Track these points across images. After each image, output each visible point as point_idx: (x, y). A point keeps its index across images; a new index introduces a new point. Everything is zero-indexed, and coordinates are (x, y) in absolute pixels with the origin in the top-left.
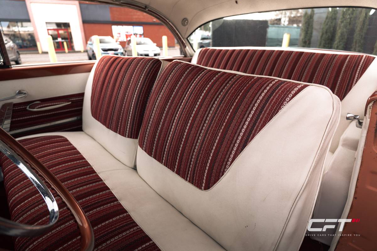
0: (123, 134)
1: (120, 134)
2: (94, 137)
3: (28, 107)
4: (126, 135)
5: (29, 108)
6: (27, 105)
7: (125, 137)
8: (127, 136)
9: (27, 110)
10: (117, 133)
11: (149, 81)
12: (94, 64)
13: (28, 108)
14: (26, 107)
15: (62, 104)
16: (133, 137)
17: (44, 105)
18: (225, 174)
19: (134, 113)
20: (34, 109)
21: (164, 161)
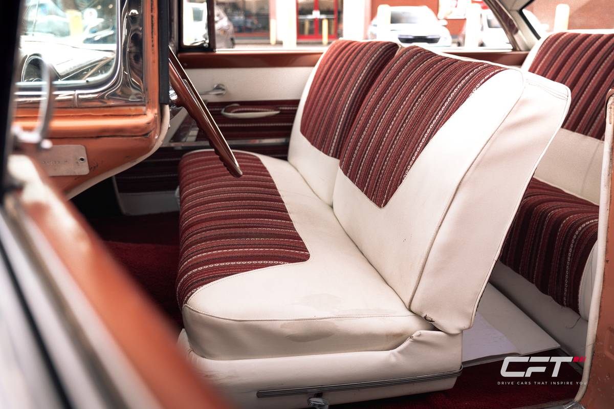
0: (327, 153)
1: (323, 152)
2: (297, 168)
3: (223, 110)
4: (330, 152)
5: (225, 111)
6: (223, 108)
7: (329, 155)
8: (330, 154)
9: (221, 114)
10: (321, 150)
11: (373, 75)
12: (322, 53)
13: (223, 112)
14: (221, 109)
15: (266, 111)
16: (338, 156)
17: (243, 109)
18: (403, 181)
19: (345, 120)
20: (229, 112)
21: (357, 180)
